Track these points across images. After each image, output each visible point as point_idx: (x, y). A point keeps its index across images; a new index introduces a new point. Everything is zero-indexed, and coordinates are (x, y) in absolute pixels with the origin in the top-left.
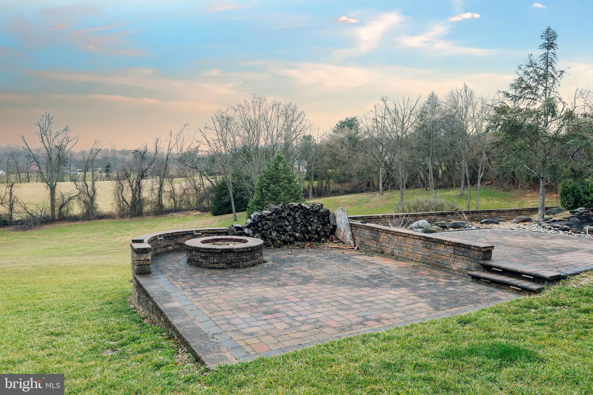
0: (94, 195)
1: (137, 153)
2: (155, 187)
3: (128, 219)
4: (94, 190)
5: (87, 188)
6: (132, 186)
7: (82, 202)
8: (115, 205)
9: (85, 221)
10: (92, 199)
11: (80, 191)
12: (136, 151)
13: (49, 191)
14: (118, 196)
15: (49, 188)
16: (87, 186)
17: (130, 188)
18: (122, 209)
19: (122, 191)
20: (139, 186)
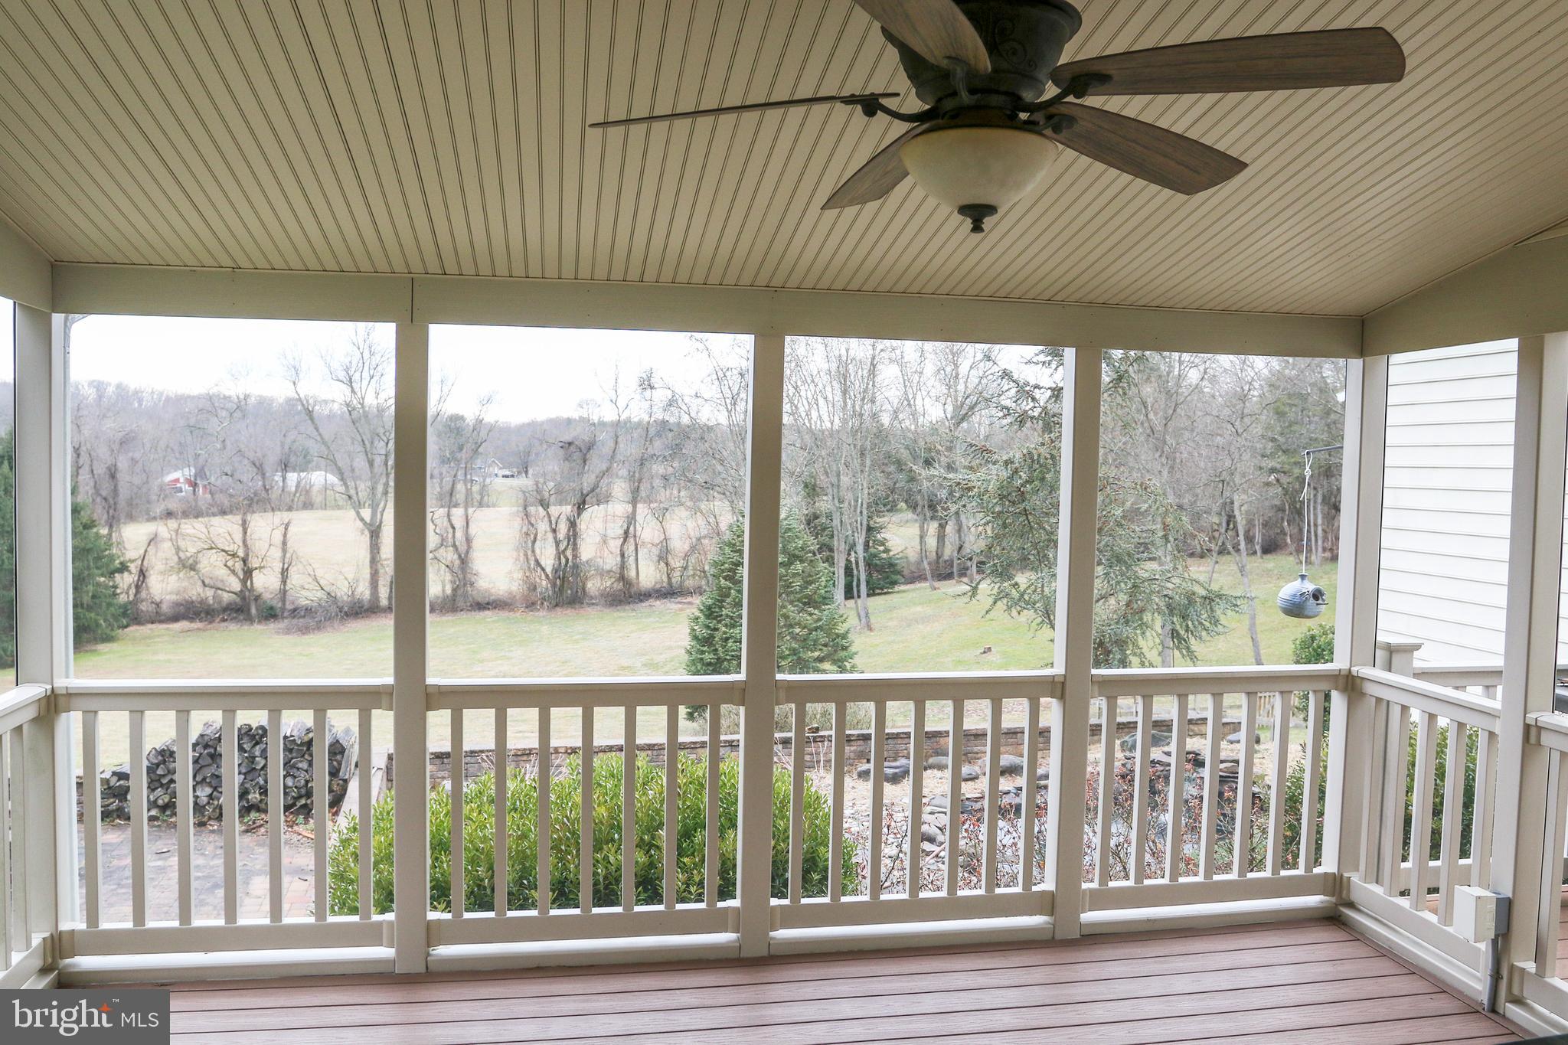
0: (467, 552)
1: (572, 448)
2: (610, 533)
3: (542, 613)
4: (468, 540)
5: (454, 532)
6: (554, 531)
7: (444, 567)
8: (518, 575)
9: (444, 615)
10: (464, 561)
11: (443, 540)
12: (570, 444)
13: (366, 538)
14: (526, 555)
15: (367, 532)
16: (453, 528)
17: (550, 535)
18: (533, 588)
19: (534, 542)
20: (574, 531)
